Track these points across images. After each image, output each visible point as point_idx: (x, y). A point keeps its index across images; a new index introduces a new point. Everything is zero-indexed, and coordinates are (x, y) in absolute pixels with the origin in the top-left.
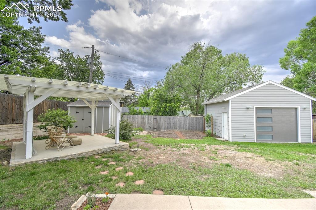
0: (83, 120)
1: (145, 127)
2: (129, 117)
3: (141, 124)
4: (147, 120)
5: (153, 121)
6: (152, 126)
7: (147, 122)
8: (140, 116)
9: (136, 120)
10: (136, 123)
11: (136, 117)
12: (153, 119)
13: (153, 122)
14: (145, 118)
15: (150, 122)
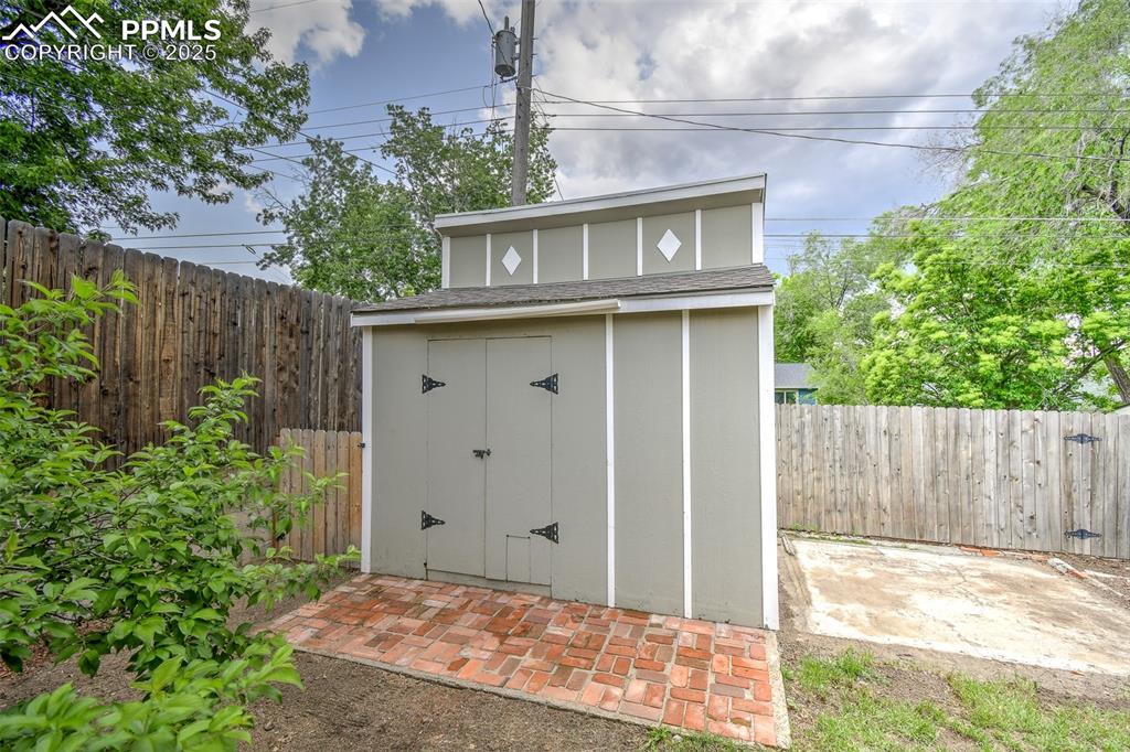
0: (480, 454)
1: (974, 516)
2: (814, 424)
3: (934, 484)
4: (991, 456)
5: (1054, 464)
6: (1046, 503)
7: (990, 468)
8: (918, 413)
9: (877, 447)
10: (885, 472)
11: (884, 425)
12: (1055, 445)
13: (1055, 473)
14: (971, 436)
15: (1021, 465)
